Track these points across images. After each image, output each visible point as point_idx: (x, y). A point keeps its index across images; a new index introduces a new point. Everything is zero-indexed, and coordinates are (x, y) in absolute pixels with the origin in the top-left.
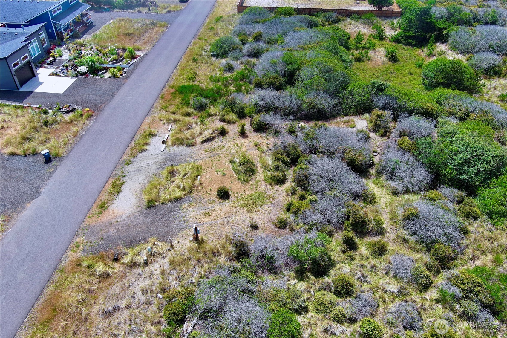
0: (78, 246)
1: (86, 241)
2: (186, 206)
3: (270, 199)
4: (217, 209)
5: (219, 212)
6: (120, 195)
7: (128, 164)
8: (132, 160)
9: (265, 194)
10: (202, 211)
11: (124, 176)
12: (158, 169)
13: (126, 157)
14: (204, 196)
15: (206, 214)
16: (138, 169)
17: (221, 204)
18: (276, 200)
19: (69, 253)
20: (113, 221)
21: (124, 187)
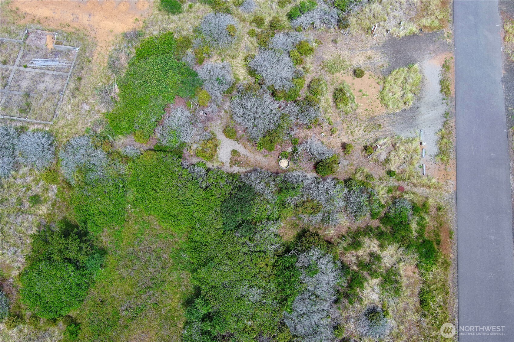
0: (448, 37)
1: (445, 40)
2: (385, 66)
3: (323, 65)
4: (362, 62)
5: (360, 59)
6: (438, 80)
7: (446, 114)
8: (445, 120)
9: (326, 71)
10: (373, 61)
11: (444, 99)
12: (418, 107)
13: (452, 123)
14: (373, 74)
15: (369, 58)
16: (435, 108)
17: (359, 67)
18: (319, 63)
19: (451, 32)
20: (433, 55)
21: (439, 88)
